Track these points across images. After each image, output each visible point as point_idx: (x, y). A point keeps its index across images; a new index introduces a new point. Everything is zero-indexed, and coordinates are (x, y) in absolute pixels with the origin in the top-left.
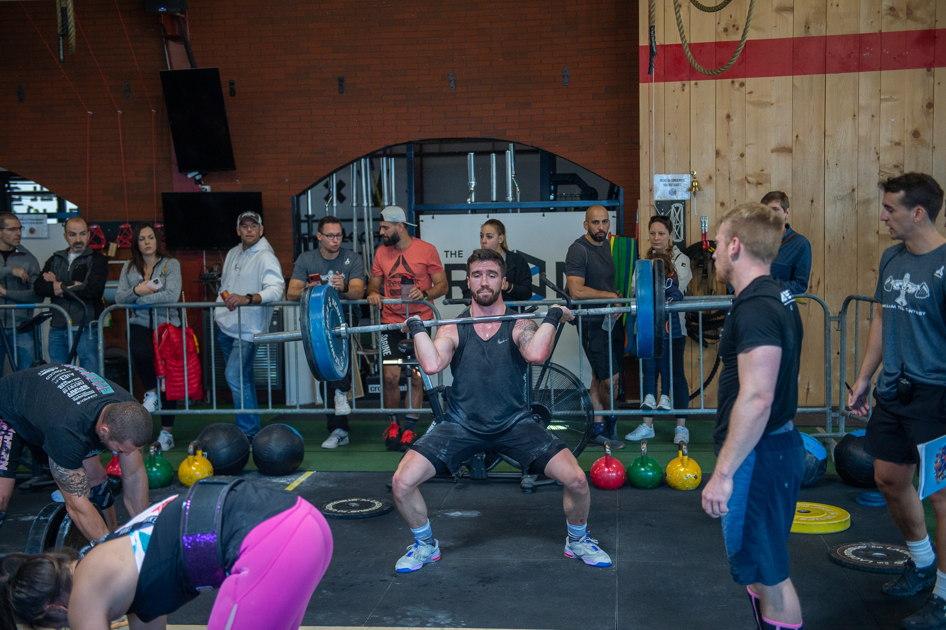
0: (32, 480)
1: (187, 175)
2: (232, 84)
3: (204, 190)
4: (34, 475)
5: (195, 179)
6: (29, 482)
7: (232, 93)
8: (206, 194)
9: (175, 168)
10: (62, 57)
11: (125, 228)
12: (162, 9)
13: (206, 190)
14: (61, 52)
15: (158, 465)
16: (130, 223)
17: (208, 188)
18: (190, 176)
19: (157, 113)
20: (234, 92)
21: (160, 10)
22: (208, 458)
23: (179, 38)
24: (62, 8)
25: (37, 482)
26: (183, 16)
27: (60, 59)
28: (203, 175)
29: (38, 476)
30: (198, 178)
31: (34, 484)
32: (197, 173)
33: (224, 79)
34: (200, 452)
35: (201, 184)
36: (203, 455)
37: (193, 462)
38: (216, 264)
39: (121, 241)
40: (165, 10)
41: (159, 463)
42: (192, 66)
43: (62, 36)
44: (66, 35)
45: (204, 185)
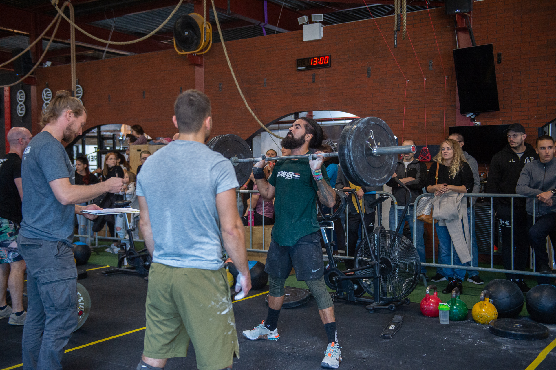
0: (374, 304)
1: (466, 115)
2: (499, 55)
3: (476, 125)
4: (375, 301)
5: (471, 118)
6: (372, 305)
7: (499, 61)
8: (478, 126)
9: (458, 111)
10: (396, 44)
11: (425, 150)
12: (458, 11)
13: (478, 124)
14: (396, 41)
15: (457, 304)
16: (428, 146)
17: (479, 123)
18: (468, 116)
19: (448, 77)
20: (500, 61)
21: (456, 12)
22: (493, 304)
23: (465, 30)
24: (398, 15)
25: (377, 305)
26: (469, 15)
27: (395, 46)
28: (477, 115)
29: (377, 302)
30: (473, 117)
31: (375, 307)
32: (473, 114)
33: (495, 53)
34: (487, 299)
35: (474, 121)
36: (489, 301)
37: (484, 306)
38: (483, 172)
39: (422, 158)
40: (459, 11)
41: (458, 303)
42: (473, 45)
43: (397, 31)
44: (399, 29)
45: (476, 122)
